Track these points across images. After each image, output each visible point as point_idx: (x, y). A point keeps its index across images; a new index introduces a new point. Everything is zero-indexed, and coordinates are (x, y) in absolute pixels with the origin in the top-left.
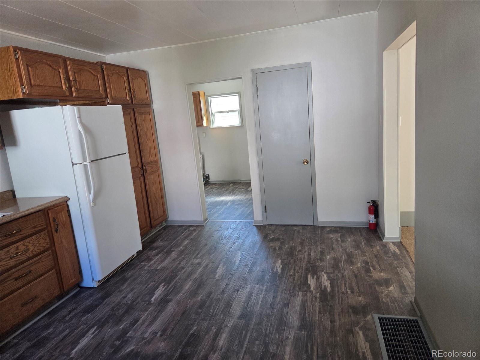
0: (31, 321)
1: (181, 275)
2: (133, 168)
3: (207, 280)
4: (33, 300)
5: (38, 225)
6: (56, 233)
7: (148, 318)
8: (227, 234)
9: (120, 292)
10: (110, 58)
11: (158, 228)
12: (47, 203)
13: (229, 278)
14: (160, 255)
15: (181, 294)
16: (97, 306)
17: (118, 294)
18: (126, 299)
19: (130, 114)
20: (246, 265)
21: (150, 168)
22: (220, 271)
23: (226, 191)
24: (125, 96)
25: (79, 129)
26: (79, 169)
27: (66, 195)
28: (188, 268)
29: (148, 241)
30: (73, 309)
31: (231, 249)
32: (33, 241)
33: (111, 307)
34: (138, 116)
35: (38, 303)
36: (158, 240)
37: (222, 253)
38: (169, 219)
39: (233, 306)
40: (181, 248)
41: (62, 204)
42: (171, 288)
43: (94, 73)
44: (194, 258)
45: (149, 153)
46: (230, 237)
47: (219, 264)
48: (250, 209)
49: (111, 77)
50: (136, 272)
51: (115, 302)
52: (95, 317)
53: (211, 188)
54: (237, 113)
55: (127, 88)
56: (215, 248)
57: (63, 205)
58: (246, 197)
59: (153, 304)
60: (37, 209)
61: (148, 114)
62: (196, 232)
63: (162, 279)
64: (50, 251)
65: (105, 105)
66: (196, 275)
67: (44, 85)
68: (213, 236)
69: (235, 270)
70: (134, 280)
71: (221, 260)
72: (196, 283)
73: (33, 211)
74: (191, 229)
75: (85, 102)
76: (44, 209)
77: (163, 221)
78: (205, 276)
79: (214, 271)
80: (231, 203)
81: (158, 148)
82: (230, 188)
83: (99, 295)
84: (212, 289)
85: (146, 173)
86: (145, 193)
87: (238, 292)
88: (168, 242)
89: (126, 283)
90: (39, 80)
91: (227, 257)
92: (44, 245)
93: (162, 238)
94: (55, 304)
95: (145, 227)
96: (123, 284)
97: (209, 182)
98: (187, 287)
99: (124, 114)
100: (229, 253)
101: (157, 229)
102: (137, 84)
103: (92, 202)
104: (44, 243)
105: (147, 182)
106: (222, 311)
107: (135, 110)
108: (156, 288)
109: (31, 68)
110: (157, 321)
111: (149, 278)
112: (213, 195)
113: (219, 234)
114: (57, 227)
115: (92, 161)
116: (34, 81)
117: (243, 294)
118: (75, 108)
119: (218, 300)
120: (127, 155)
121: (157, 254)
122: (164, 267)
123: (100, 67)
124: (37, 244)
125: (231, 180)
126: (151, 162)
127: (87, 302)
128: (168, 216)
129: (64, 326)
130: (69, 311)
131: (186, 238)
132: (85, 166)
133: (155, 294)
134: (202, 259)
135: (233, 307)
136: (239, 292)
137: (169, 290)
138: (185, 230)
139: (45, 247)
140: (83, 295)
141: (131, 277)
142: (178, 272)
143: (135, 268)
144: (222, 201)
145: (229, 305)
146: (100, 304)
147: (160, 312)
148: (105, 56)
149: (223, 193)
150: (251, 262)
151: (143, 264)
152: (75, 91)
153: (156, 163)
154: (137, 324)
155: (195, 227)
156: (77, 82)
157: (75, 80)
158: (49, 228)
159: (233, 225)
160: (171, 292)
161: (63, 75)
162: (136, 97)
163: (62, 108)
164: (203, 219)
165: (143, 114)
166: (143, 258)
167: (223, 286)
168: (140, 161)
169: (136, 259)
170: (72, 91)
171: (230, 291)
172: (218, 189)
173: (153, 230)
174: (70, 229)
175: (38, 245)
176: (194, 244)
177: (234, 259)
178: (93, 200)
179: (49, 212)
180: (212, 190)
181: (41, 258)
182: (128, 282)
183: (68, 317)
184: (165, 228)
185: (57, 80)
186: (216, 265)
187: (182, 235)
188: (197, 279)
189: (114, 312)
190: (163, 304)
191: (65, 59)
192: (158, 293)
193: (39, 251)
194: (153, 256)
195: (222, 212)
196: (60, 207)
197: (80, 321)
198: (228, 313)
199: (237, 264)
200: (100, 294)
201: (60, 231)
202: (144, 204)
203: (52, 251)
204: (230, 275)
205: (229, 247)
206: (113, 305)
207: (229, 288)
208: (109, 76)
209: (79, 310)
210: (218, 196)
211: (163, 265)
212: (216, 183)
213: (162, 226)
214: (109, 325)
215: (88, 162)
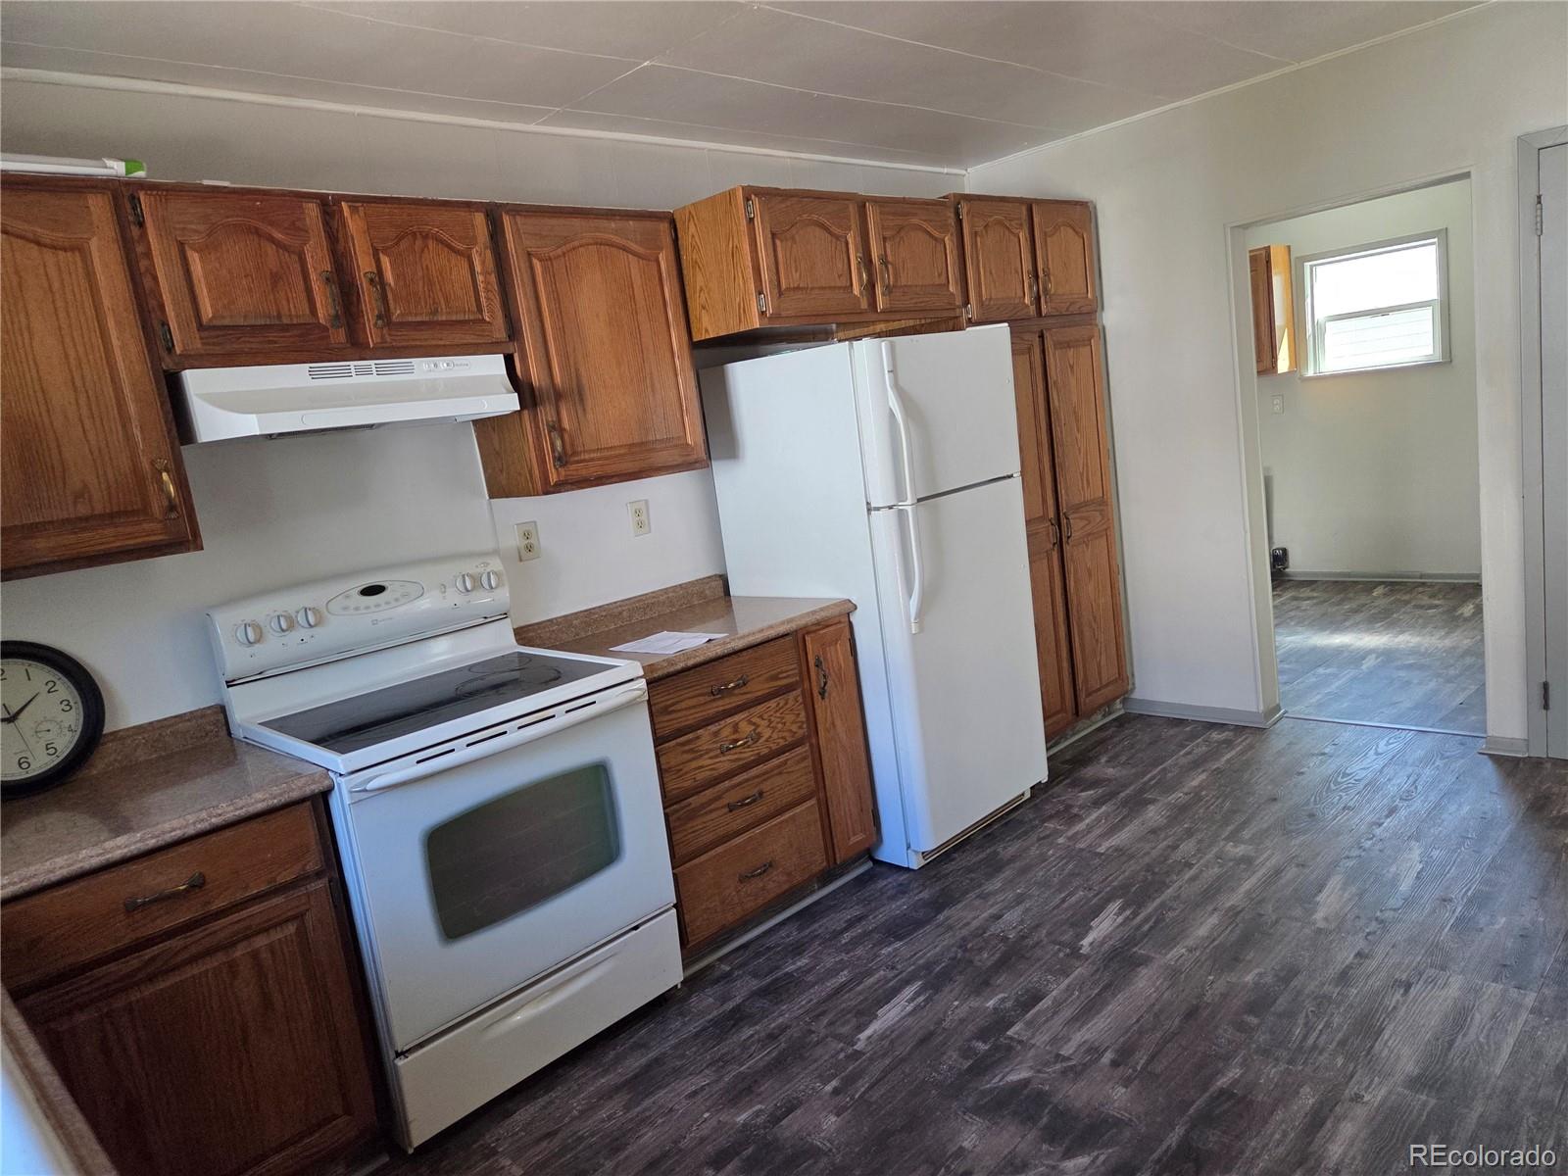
0: (760, 923)
1: (1181, 887)
2: (1030, 521)
3: (1277, 922)
4: (764, 871)
5: (782, 672)
6: (823, 698)
7: (1071, 999)
8: (1362, 774)
9: (984, 897)
10: (978, 177)
11: (1099, 721)
12: (802, 616)
13: (1369, 934)
14: (1104, 808)
15: (1180, 950)
16: (919, 924)
17: (977, 902)
18: (1000, 925)
19: (1029, 350)
20: (1445, 900)
21: (1082, 523)
22: (1330, 901)
23: (1356, 611)
24: (1020, 293)
25: (891, 404)
26: (884, 521)
27: (845, 597)
28: (1207, 866)
29: (1068, 757)
30: (859, 919)
31: (1378, 831)
32: (769, 714)
33: (961, 936)
34: (1054, 354)
35: (775, 884)
36: (1097, 757)
37: (1341, 838)
38: (1136, 695)
39: (1386, 1037)
40: (1178, 796)
41: (836, 620)
42: (1146, 920)
43: (936, 234)
44: (1228, 839)
45: (1082, 475)
46: (1373, 786)
47: (1329, 876)
48: (1465, 689)
49: (982, 236)
50: (1028, 848)
51: (968, 924)
52: (915, 954)
53: (1295, 598)
54: (1428, 312)
55: (1027, 266)
56: (1312, 815)
57: (840, 622)
58: (1448, 642)
59: (1086, 957)
60: (782, 630)
61: (1085, 345)
62: (1233, 749)
63: (1115, 888)
64: (807, 747)
65: (961, 330)
66: (1234, 899)
67: (810, 286)
68: (1302, 773)
69: (1395, 910)
70: (1024, 871)
71: (1335, 864)
72: (1237, 925)
73: (772, 633)
74: (1216, 736)
75: (903, 324)
76: (796, 631)
77: (1118, 698)
78: (1269, 908)
79: (1306, 898)
80: (1377, 658)
81: (1111, 456)
82: (1376, 604)
83: (925, 895)
84: (1300, 956)
85: (1069, 537)
86: (1061, 604)
87: (1407, 991)
88: (1134, 771)
89: (1003, 876)
90: (798, 274)
91: (1360, 856)
92: (794, 728)
93: (1111, 754)
94: (813, 892)
95: (1057, 713)
96: (990, 876)
97: (1287, 575)
98: (1203, 931)
99: (1015, 353)
100: (1370, 842)
101: (1094, 723)
102: (1057, 249)
103: (915, 619)
104: (794, 722)
105: (1070, 567)
106: (1342, 1043)
107: (1047, 335)
108: (1097, 911)
109: (782, 241)
110: (1099, 1016)
111: (1072, 875)
112: (1300, 622)
113: (1330, 767)
114: (825, 684)
115: (919, 500)
116: (787, 278)
117: (1433, 1004)
118: (883, 344)
119: (1322, 1001)
120: (1017, 481)
121: (1097, 803)
122: (1121, 850)
123: (952, 210)
124: (778, 723)
125: (1380, 570)
126: (1086, 504)
127: (894, 906)
128: (1133, 684)
129: (837, 959)
130: (846, 921)
131: (1197, 764)
132: (902, 514)
133: (1091, 928)
134: (1259, 845)
135: (1388, 1040)
136: (1413, 991)
137: (1139, 926)
138: (1192, 737)
139: (795, 733)
140: (881, 884)
141: (1013, 859)
142: (1168, 873)
143: (1026, 833)
144: (1339, 651)
145: (1368, 1027)
146: (928, 921)
147: (1110, 988)
148: (964, 172)
149: (1345, 620)
150: (1469, 894)
151: (1050, 825)
152: (883, 294)
153: (1104, 507)
154: (1037, 1008)
155: (1231, 734)
156: (890, 266)
157: (885, 262)
158: (806, 685)
159: (1388, 744)
160: (1145, 935)
161: (857, 251)
162: (1053, 291)
163: (851, 347)
164: (1261, 708)
165: (1069, 347)
166: (1049, 809)
167: (1345, 956)
168: (1051, 501)
169: (1029, 809)
170: (875, 293)
171: (1376, 982)
172: (1325, 601)
173: (1080, 725)
174: (855, 694)
175: (780, 726)
176: (1228, 789)
177: (1393, 869)
178: (916, 614)
179: (808, 639)
180: (1298, 608)
181: (786, 762)
182: (1007, 873)
183: (846, 937)
184: (1122, 722)
185: (840, 265)
186: (1313, 876)
187: (1182, 753)
188: (1240, 912)
189: (967, 955)
190: (1120, 968)
191: (862, 203)
192: (1104, 927)
193: (782, 742)
194: (1083, 808)
195: (1337, 688)
196: (831, 629)
197: (876, 956)
198: (1366, 1056)
199: (1405, 887)
200: (926, 891)
201: (830, 695)
202: (1057, 641)
203: (811, 745)
204: (1374, 923)
205: (1369, 819)
206: (965, 932)
207: (1370, 969)
208: (976, 236)
209: (871, 923)
210: (1323, 629)
211: (1116, 840)
212: (1316, 581)
213: (1110, 714)
214: (954, 989)
215: (908, 505)
